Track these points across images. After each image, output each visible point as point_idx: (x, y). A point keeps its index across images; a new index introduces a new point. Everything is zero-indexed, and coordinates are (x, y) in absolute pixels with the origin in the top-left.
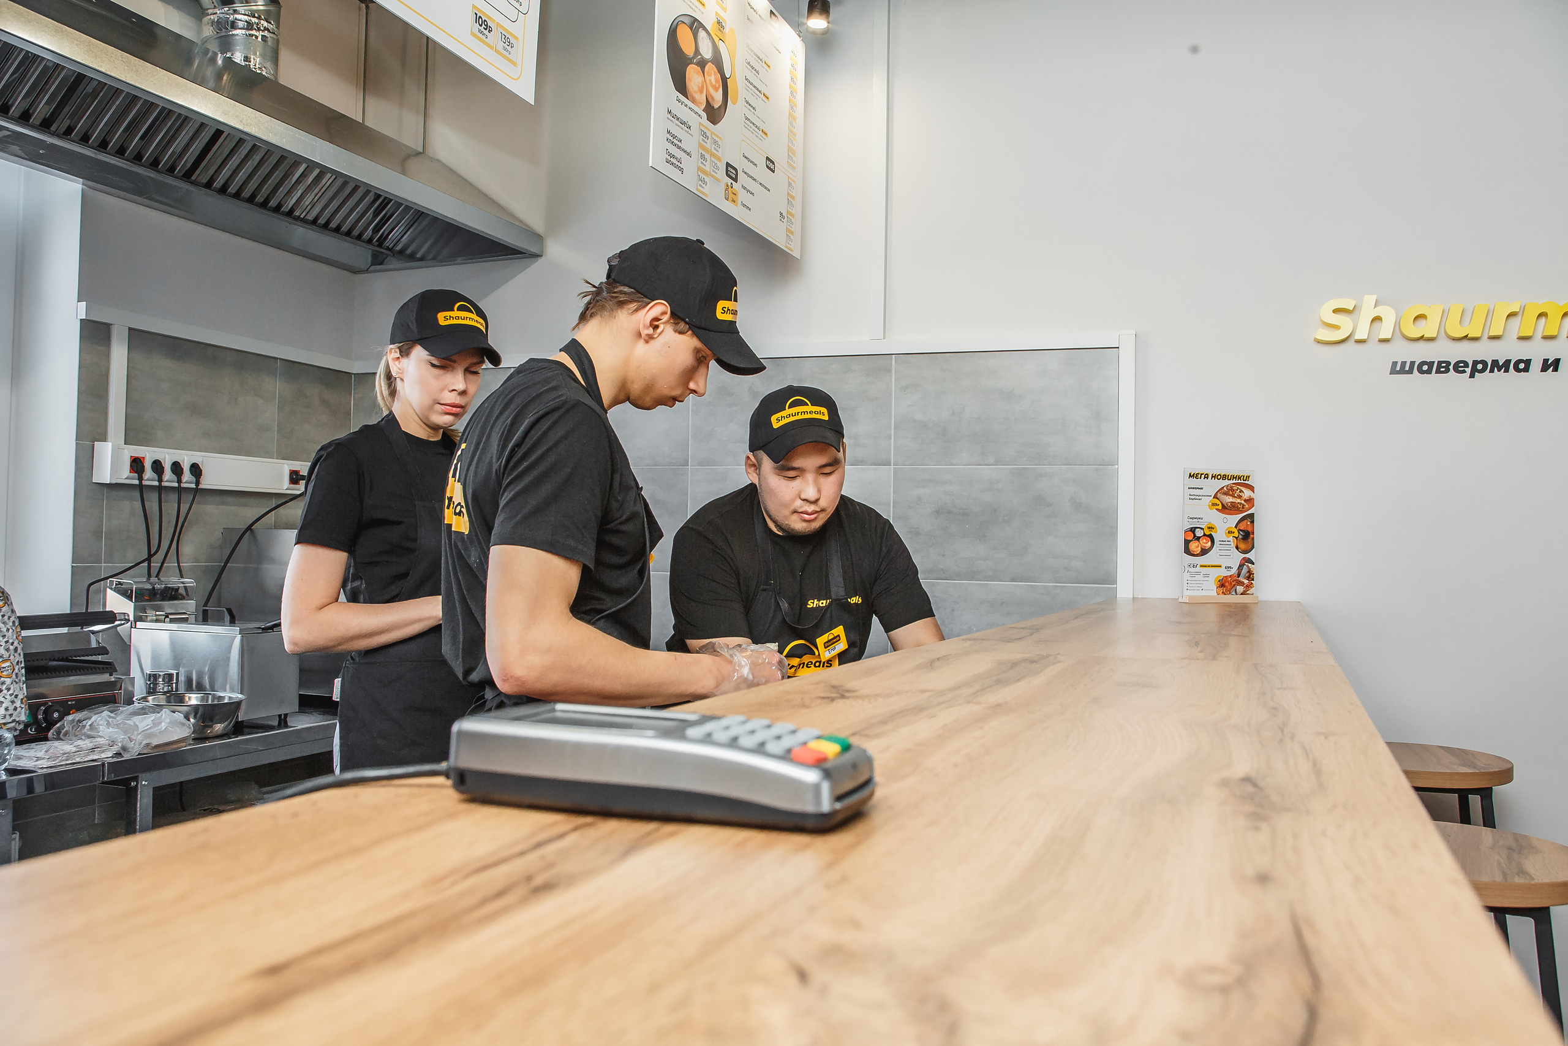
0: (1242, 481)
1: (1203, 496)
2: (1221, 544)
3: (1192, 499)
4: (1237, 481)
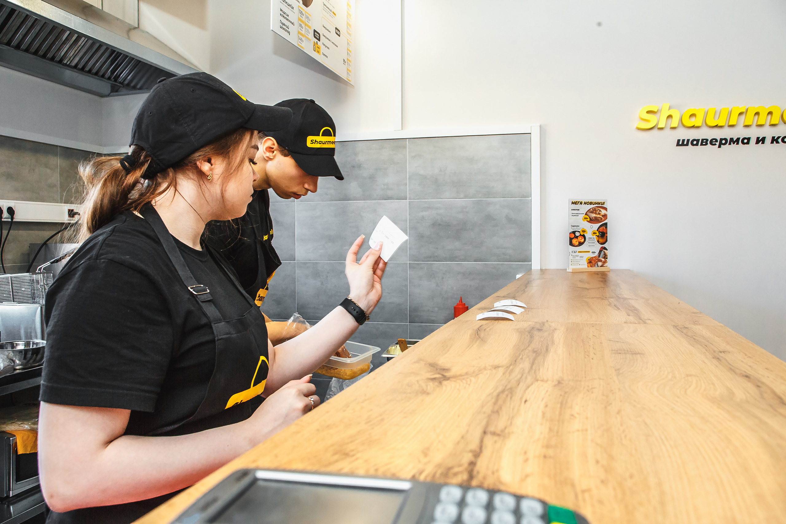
0: (601, 205)
1: (579, 214)
2: (589, 240)
3: (574, 216)
4: (598, 205)
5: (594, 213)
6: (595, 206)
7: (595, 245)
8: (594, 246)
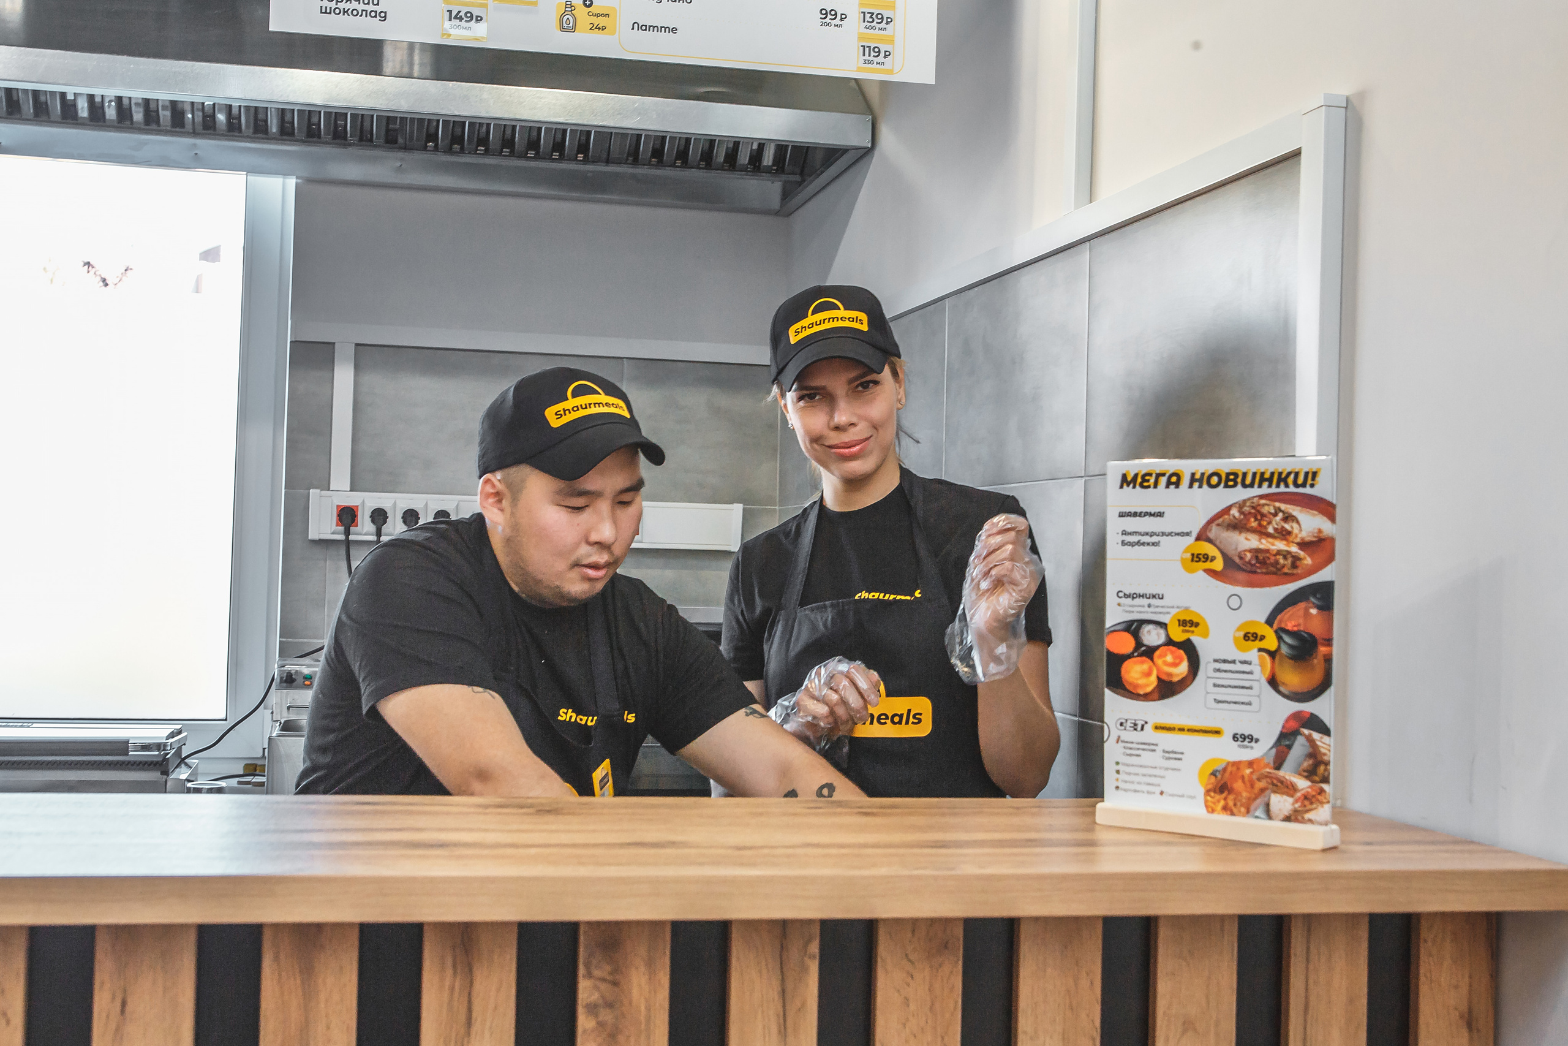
0: (1293, 488)
1: (1163, 534)
2: (1219, 670)
3: (1132, 544)
4: (1274, 490)
5: (1253, 531)
6: (1255, 491)
7: (1254, 700)
8: (1249, 704)
